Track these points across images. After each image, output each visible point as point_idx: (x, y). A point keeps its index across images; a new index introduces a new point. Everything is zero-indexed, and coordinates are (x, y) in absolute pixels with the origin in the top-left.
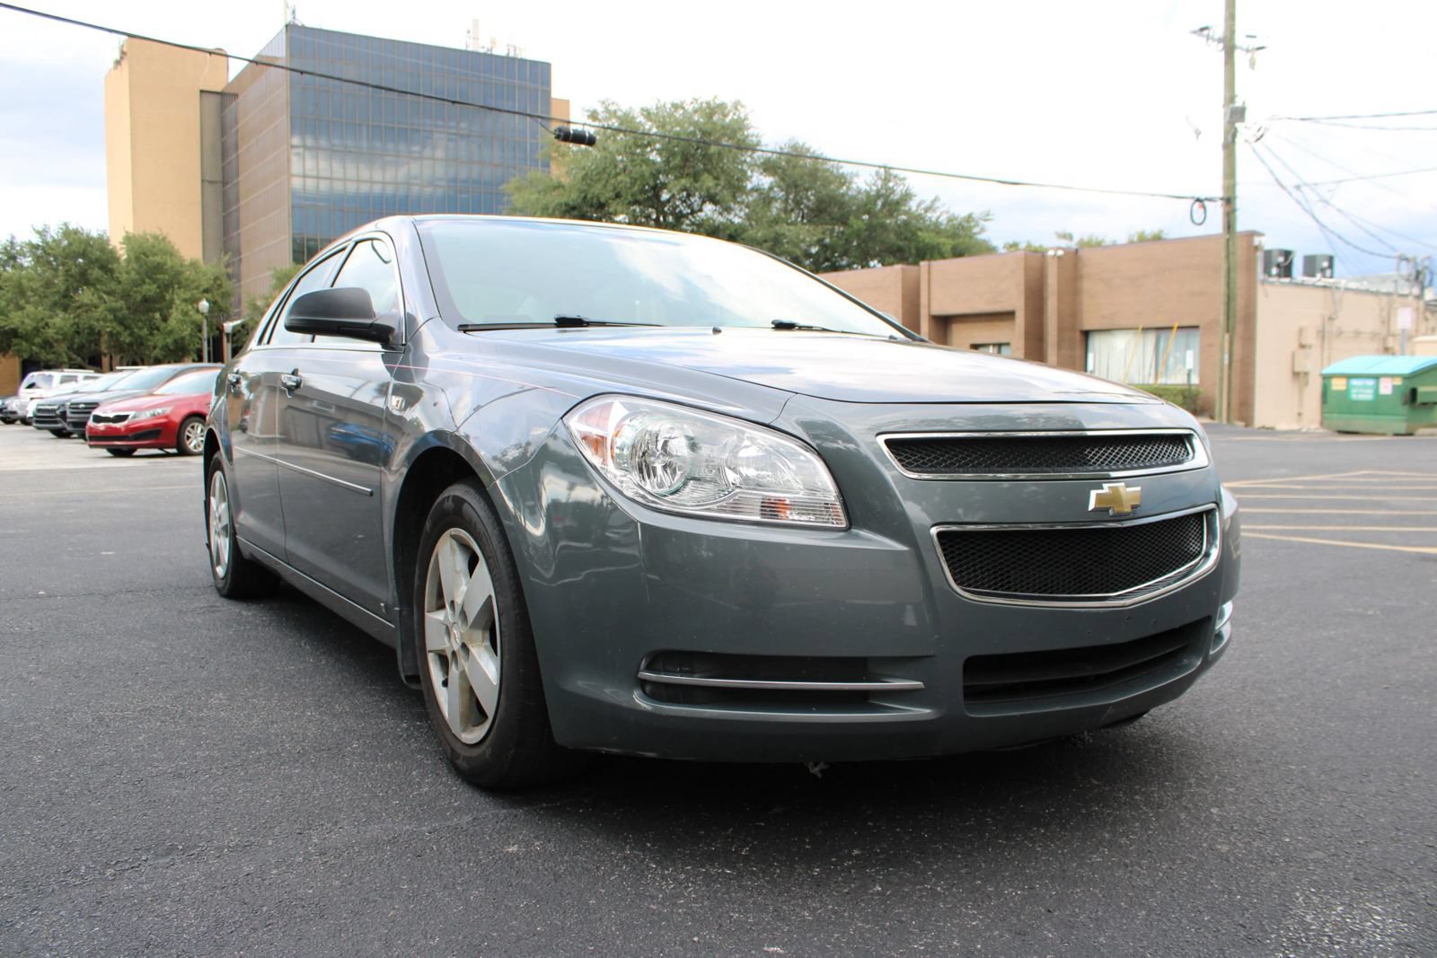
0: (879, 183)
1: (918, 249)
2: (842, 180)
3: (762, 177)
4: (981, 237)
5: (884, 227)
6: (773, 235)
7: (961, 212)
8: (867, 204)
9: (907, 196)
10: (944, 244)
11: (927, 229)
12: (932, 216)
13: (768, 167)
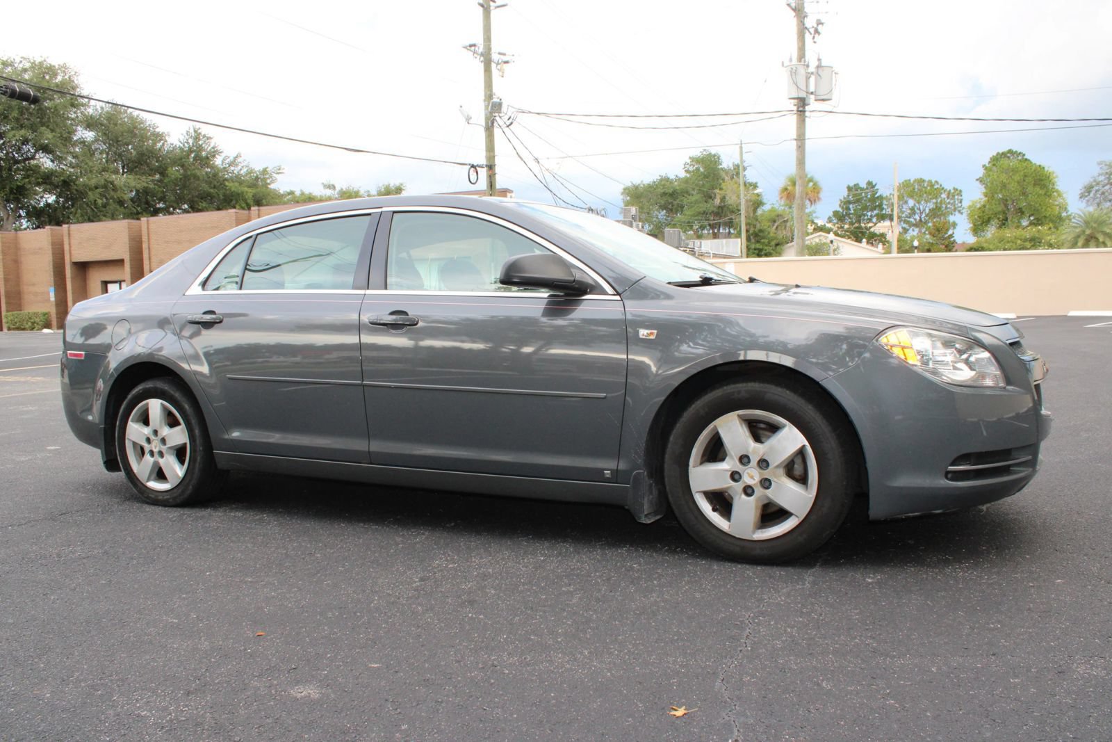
0: (191, 141)
1: (225, 195)
2: (159, 137)
3: (84, 131)
4: (272, 186)
5: (196, 178)
6: (103, 182)
7: (258, 167)
8: (180, 158)
9: (215, 153)
10: (247, 192)
11: (232, 180)
12: (236, 170)
13: (90, 124)
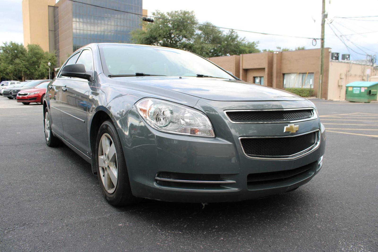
0: (230, 33)
1: (240, 51)
2: (220, 32)
3: (198, 31)
4: (256, 48)
5: (231, 45)
6: (201, 47)
7: (251, 41)
8: (226, 39)
9: (237, 37)
10: (247, 50)
11: (242, 46)
12: (244, 42)
13: (200, 28)
